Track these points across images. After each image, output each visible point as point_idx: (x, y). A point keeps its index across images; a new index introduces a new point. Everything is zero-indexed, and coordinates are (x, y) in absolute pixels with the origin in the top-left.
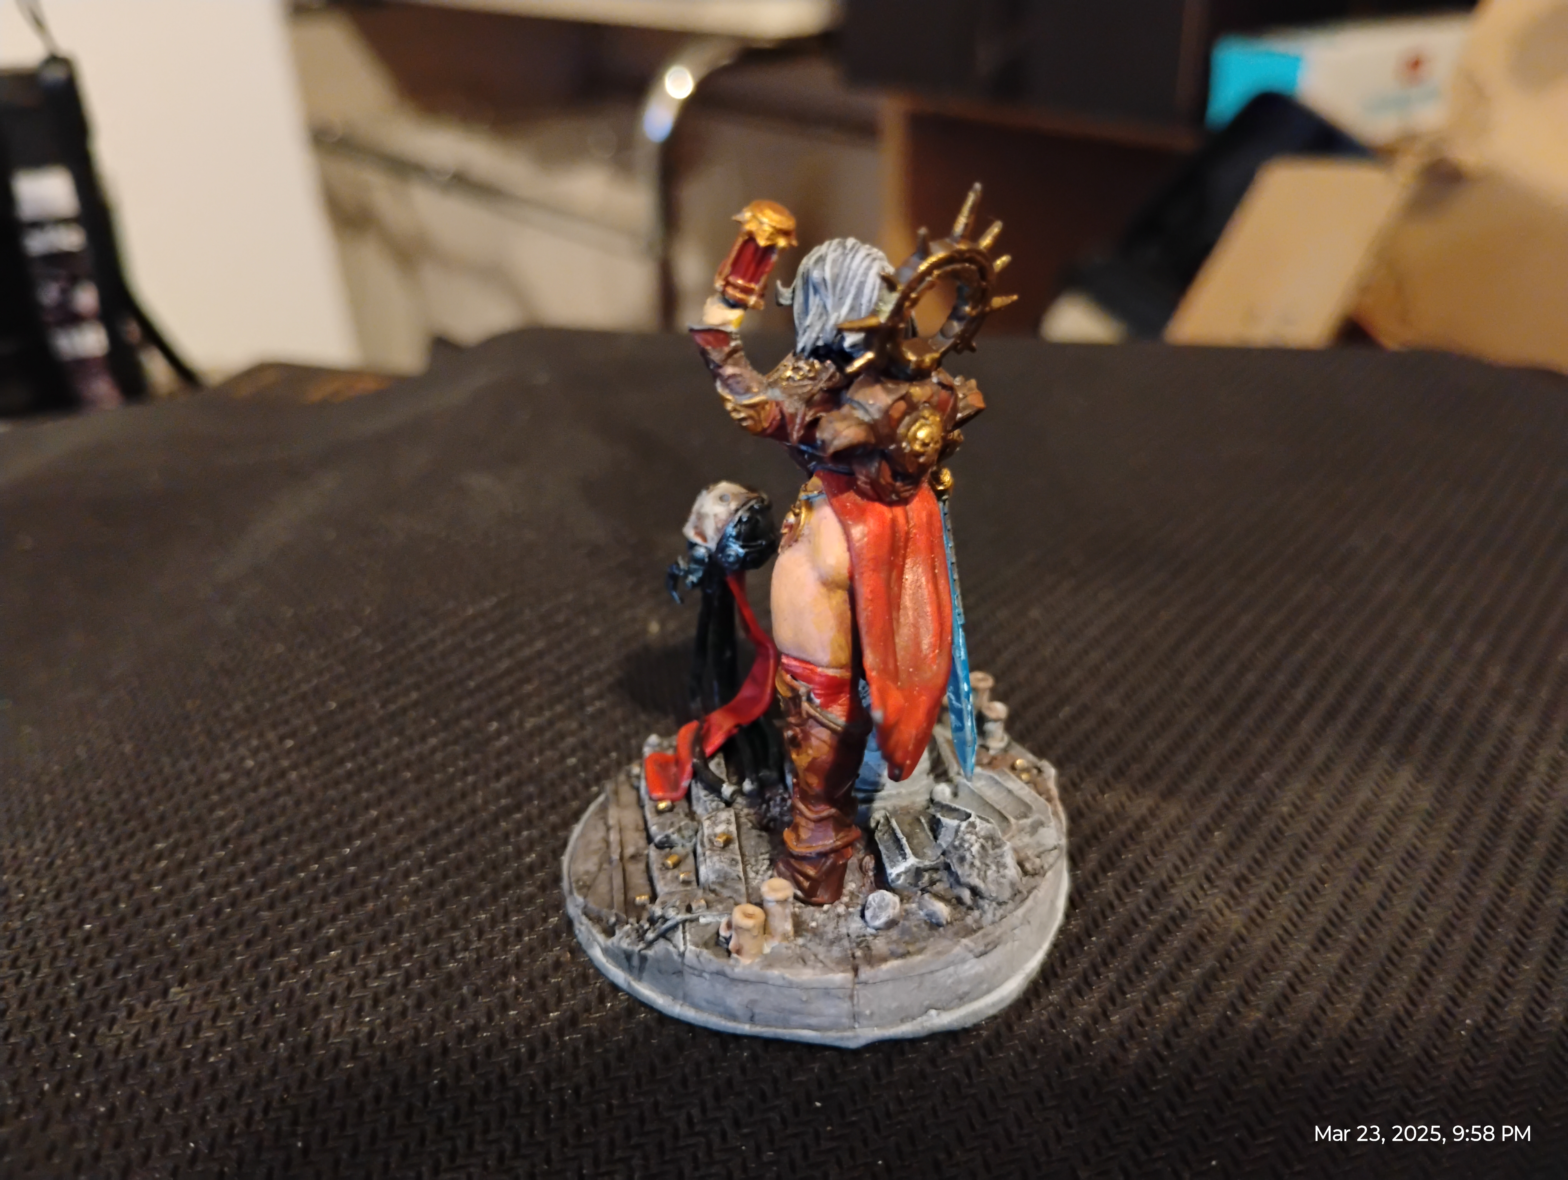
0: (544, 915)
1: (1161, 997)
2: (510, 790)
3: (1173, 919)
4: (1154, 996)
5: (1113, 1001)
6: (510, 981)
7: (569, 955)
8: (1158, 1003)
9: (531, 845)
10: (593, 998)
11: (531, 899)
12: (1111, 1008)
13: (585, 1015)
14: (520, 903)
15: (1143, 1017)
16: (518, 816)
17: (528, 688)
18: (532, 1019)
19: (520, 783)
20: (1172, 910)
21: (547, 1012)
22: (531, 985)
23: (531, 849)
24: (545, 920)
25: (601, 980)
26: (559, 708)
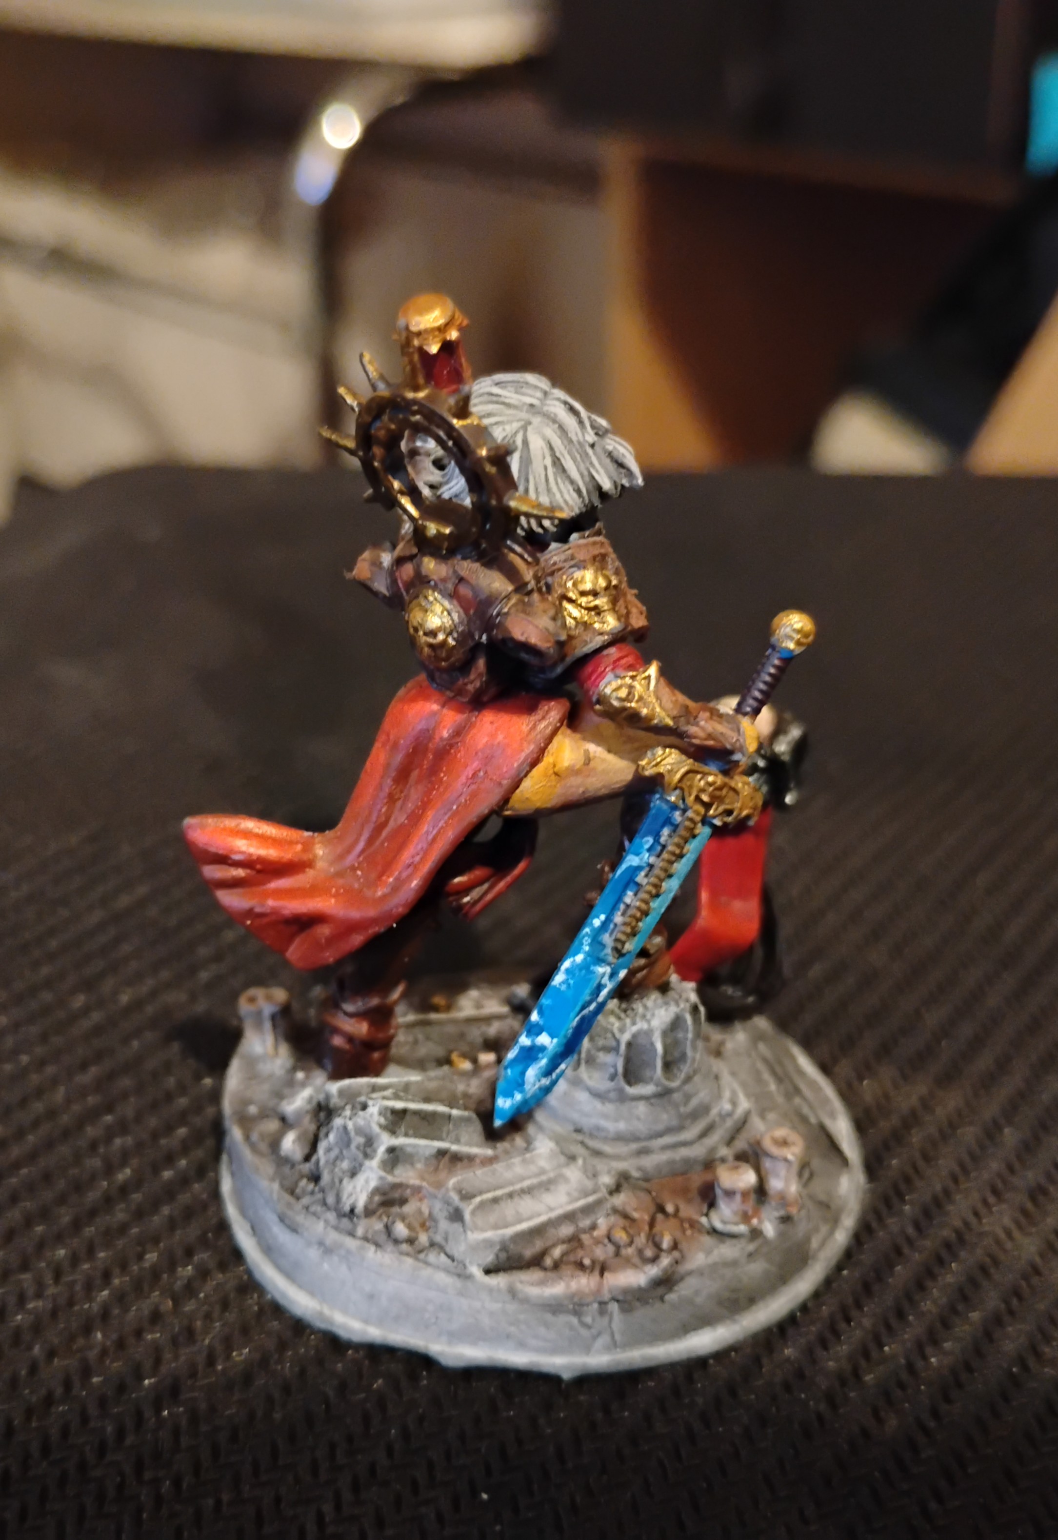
0: (139, 1249)
1: (929, 1350)
2: (99, 1085)
3: (948, 1245)
4: (920, 1347)
5: (866, 1355)
6: (96, 1336)
7: (170, 1303)
8: (925, 1358)
9: (125, 1158)
10: (201, 1360)
11: (123, 1229)
12: (863, 1363)
13: (189, 1382)
14: (109, 1236)
15: (904, 1376)
16: (109, 1118)
17: (126, 948)
18: (122, 1388)
19: (111, 1076)
20: (946, 1233)
21: (140, 1378)
22: (121, 1344)
23: (124, 1163)
24: (140, 1257)
25: (211, 1336)
26: (165, 975)
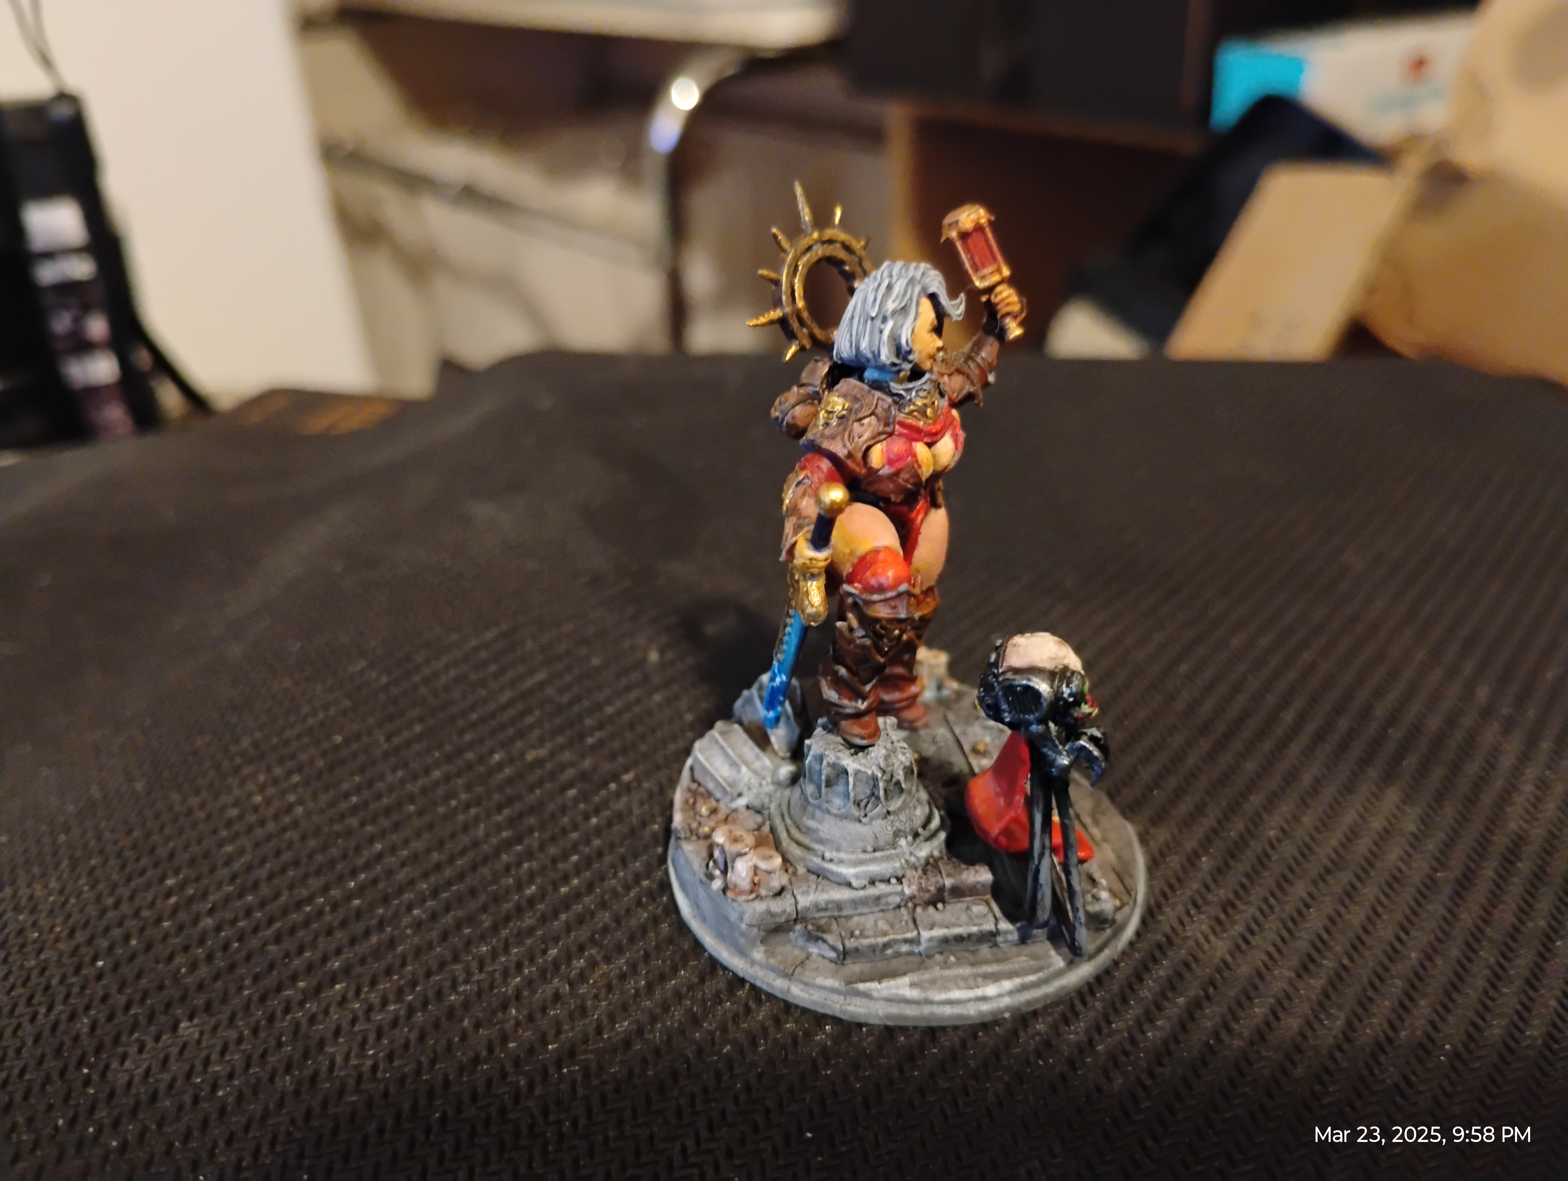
0: (543, 946)
1: (1146, 1027)
2: (511, 823)
4: (1139, 1024)
5: (1099, 1030)
6: (511, 1013)
7: (567, 987)
8: (1143, 1032)
9: (532, 876)
10: (591, 1030)
11: (531, 930)
12: (1097, 1037)
13: (583, 1047)
14: (520, 936)
15: (1128, 1047)
16: (519, 848)
17: (530, 719)
18: (531, 1051)
19: (521, 815)
21: (545, 1043)
22: (531, 1018)
23: (531, 881)
24: (544, 952)
25: (598, 1012)
26: (561, 740)
